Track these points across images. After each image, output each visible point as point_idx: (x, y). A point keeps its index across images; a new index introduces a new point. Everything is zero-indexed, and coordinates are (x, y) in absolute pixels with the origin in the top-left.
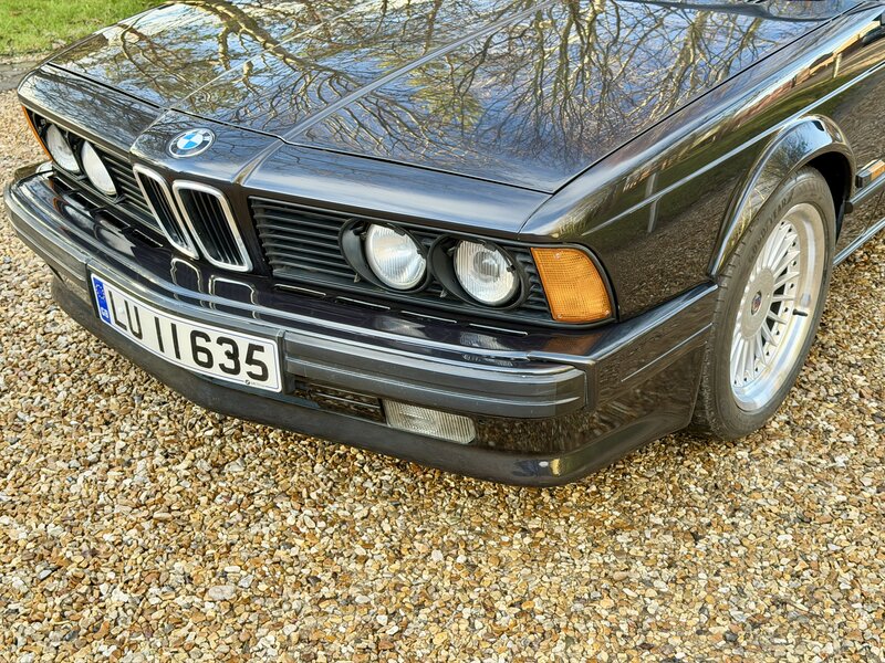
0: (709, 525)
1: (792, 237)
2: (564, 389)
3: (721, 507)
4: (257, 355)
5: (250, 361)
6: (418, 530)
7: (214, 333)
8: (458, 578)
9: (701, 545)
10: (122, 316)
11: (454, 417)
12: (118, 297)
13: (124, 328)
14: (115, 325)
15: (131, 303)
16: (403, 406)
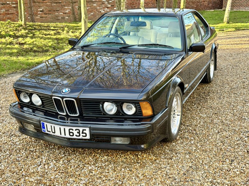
0: (173, 156)
2: (148, 128)
3: (174, 153)
4: (84, 132)
5: (83, 133)
6: (117, 166)
7: (74, 128)
8: (129, 173)
9: (173, 160)
10: (49, 129)
11: (126, 138)
12: (49, 125)
13: (50, 132)
14: (46, 132)
15: (53, 125)
16: (115, 138)
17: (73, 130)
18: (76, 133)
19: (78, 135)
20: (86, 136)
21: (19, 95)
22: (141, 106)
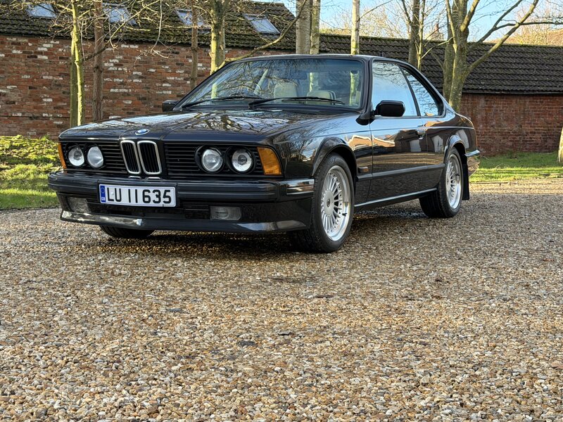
1: (335, 178)
2: (270, 190)
4: (168, 194)
5: (165, 196)
7: (151, 189)
10: (112, 197)
11: (234, 208)
12: (112, 188)
13: (113, 200)
14: (108, 202)
15: (118, 187)
16: (217, 208)
17: (149, 191)
18: (153, 197)
19: (157, 200)
20: (169, 202)
21: (68, 154)
22: (260, 154)
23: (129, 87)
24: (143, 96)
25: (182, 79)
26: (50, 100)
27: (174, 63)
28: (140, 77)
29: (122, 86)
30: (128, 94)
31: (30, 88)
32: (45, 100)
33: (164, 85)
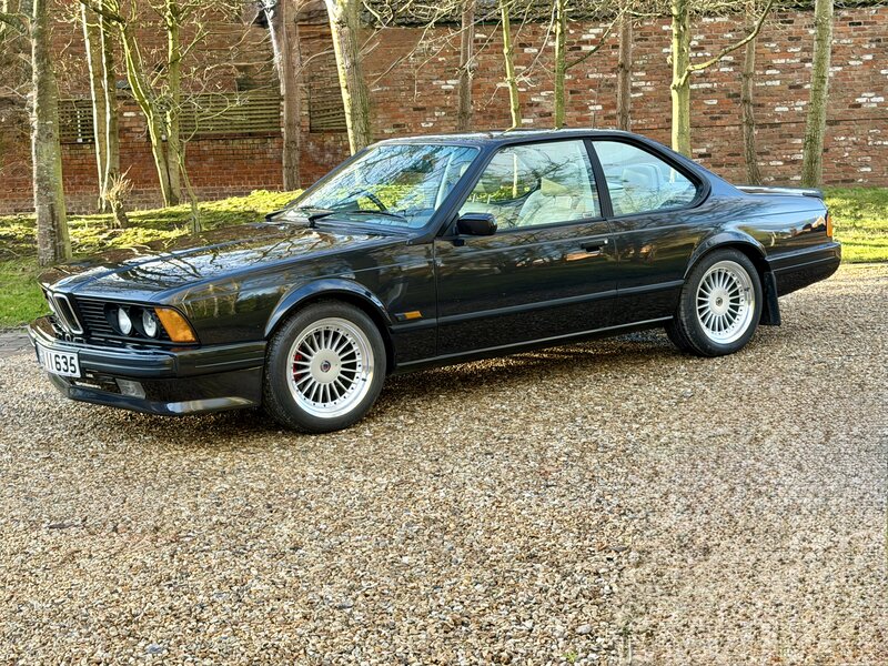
2: (163, 363)
7: (61, 354)
11: (139, 384)
16: (123, 382)
17: (59, 357)
18: (63, 364)
19: (66, 367)
20: (75, 371)
22: (160, 316)
23: (714, 79)
24: (736, 91)
25: (798, 60)
26: (599, 107)
27: (785, 38)
28: (731, 64)
29: (703, 79)
30: (712, 91)
31: (572, 92)
32: (591, 108)
33: (768, 72)
